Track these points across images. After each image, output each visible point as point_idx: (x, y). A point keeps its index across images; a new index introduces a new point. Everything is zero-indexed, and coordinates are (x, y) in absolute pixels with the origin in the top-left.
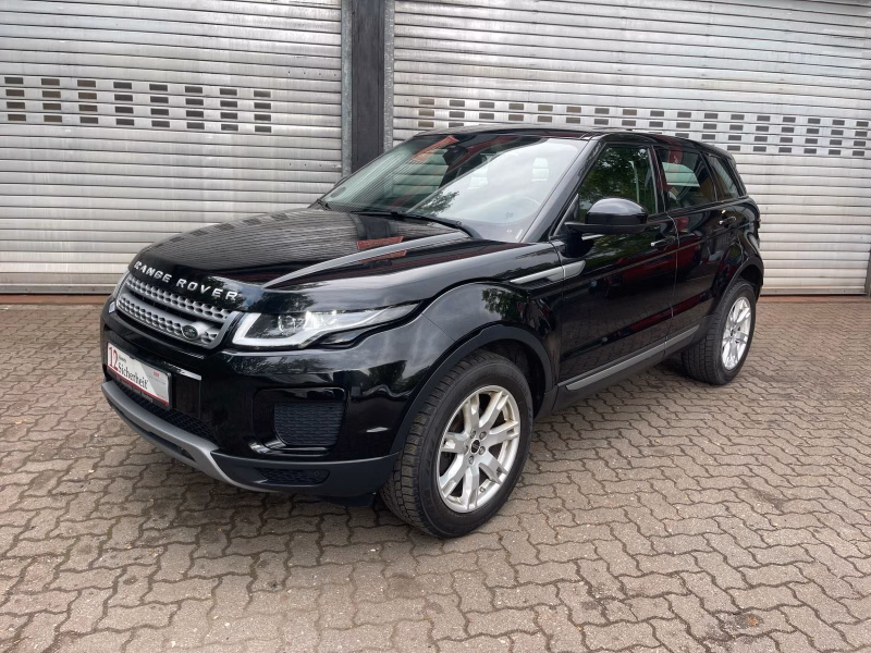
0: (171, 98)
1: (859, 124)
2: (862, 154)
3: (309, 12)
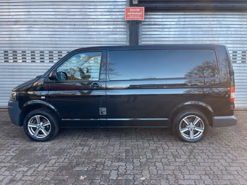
3: (118, 30)
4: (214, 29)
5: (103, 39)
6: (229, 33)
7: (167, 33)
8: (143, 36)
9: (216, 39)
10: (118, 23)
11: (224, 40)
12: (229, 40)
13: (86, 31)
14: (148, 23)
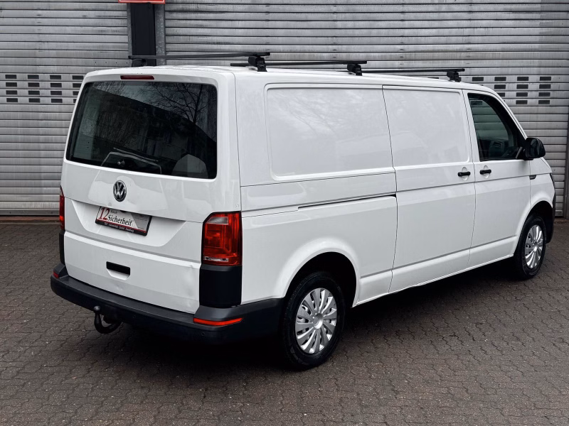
0: (18, 83)
1: (541, 79)
2: (548, 102)
3: (109, 22)
4: (339, 24)
5: (71, 45)
6: (374, 32)
7: (227, 32)
8: (169, 39)
9: (344, 48)
10: (107, 7)
11: (363, 51)
12: (375, 50)
13: (30, 23)
14: (180, 7)
